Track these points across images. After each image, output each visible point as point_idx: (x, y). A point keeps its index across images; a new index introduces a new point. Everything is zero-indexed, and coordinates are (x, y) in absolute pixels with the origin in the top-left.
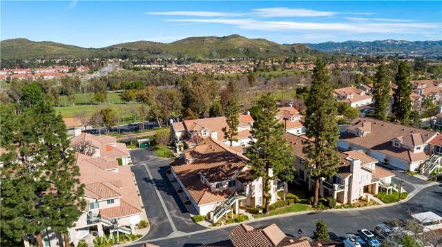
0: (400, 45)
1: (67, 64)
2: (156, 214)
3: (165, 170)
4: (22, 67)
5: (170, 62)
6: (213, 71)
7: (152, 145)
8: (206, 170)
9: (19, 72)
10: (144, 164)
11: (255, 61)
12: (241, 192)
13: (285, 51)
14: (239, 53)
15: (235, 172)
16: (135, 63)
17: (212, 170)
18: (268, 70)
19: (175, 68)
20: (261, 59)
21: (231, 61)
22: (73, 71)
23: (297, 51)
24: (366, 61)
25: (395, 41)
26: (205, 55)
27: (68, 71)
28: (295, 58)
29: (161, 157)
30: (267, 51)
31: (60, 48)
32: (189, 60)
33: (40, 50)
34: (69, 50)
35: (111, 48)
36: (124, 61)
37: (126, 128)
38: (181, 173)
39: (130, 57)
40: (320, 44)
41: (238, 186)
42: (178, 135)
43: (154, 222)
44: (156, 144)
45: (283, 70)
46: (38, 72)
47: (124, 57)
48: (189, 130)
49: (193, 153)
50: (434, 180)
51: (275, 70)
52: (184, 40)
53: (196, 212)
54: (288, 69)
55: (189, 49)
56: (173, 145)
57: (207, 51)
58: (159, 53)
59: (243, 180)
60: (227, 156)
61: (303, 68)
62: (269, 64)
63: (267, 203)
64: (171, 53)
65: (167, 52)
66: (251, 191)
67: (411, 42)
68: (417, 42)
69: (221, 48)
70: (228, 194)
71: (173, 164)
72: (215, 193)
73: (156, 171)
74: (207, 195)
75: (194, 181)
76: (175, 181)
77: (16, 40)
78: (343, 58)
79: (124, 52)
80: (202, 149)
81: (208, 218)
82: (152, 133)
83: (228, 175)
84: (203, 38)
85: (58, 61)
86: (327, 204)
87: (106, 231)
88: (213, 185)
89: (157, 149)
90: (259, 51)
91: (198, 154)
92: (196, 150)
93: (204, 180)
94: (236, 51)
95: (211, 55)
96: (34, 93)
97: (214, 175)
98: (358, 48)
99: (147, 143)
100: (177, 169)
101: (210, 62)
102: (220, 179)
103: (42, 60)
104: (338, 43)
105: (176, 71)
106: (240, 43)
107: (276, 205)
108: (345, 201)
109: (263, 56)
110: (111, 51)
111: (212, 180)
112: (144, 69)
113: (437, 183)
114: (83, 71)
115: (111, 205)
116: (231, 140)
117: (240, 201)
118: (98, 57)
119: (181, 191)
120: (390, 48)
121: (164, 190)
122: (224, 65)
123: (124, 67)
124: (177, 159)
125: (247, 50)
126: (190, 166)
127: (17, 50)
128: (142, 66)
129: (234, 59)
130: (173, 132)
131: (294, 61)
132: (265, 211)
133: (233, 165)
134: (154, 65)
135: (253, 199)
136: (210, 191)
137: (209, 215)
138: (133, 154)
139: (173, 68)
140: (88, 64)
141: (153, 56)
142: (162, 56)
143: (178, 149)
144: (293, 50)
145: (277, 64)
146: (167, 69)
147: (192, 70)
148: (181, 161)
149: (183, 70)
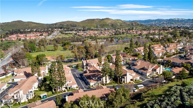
0: (181, 21)
1: (38, 32)
2: (80, 85)
3: (81, 75)
4: (21, 33)
5: (80, 30)
6: (98, 35)
7: (77, 67)
8: (92, 75)
9: (21, 36)
10: (75, 73)
11: (115, 30)
12: (100, 80)
13: (129, 25)
14: (109, 26)
15: (99, 75)
16: (65, 31)
17: (93, 75)
18: (120, 34)
19: (82, 33)
20: (118, 29)
21: (105, 29)
22: (42, 35)
23: (134, 25)
24: (163, 30)
25: (179, 19)
26: (94, 27)
27: (39, 35)
28: (133, 28)
29: (80, 71)
30: (121, 25)
31: (35, 24)
32: (88, 29)
33: (27, 25)
34: (38, 25)
35: (56, 24)
36: (61, 30)
37: (67, 61)
38: (86, 75)
39: (63, 28)
40: (145, 20)
41: (99, 79)
42: (85, 64)
43: (80, 87)
44: (78, 67)
45: (127, 34)
46: (28, 35)
47: (61, 28)
48: (88, 63)
49: (89, 70)
50: (151, 78)
51: (123, 34)
52: (86, 20)
53: (90, 85)
54: (129, 33)
55: (88, 25)
56: (83, 68)
57: (95, 25)
58: (75, 26)
59: (101, 77)
60: (98, 71)
61: (135, 33)
62: (121, 31)
63: (106, 83)
64: (80, 26)
65: (78, 25)
66: (103, 80)
67: (186, 20)
68: (189, 19)
69: (101, 24)
70: (97, 80)
71: (84, 73)
72: (94, 80)
73: (79, 75)
74: (92, 81)
75: (89, 77)
76: (84, 78)
77: (17, 21)
78: (154, 28)
79: (61, 26)
80: (91, 69)
81: (92, 86)
82: (76, 63)
83: (97, 76)
84: (94, 20)
85: (35, 30)
86: (120, 83)
87: (69, 88)
88: (94, 78)
89: (78, 68)
90: (117, 25)
91: (90, 70)
92: (90, 69)
93: (91, 77)
94: (108, 25)
95: (97, 27)
96: (33, 47)
97: (94, 76)
98: (162, 22)
99: (75, 66)
100: (85, 74)
101: (97, 30)
102: (95, 77)
103: (28, 29)
104: (153, 20)
105: (83, 35)
106: (109, 22)
107: (109, 84)
108: (125, 83)
109: (119, 27)
110: (55, 25)
111: (93, 77)
112: (70, 33)
113: (152, 79)
114: (45, 35)
115: (70, 83)
116: (100, 67)
117: (100, 82)
118: (50, 28)
119: (86, 80)
120: (177, 22)
121: (82, 80)
122: (102, 32)
123: (61, 33)
124: (84, 72)
125: (112, 24)
126: (88, 74)
127: (18, 25)
128: (69, 32)
129: (106, 29)
130: (83, 63)
131: (132, 30)
132: (106, 85)
133: (99, 74)
134: (73, 32)
135: (103, 82)
136: (93, 80)
137: (92, 85)
138: (72, 70)
139: (81, 33)
140: (47, 32)
141: (73, 28)
142: (77, 28)
143: (85, 69)
144: (132, 24)
145: (125, 31)
146: (79, 34)
147: (89, 34)
148: (86, 72)
149: (85, 34)
